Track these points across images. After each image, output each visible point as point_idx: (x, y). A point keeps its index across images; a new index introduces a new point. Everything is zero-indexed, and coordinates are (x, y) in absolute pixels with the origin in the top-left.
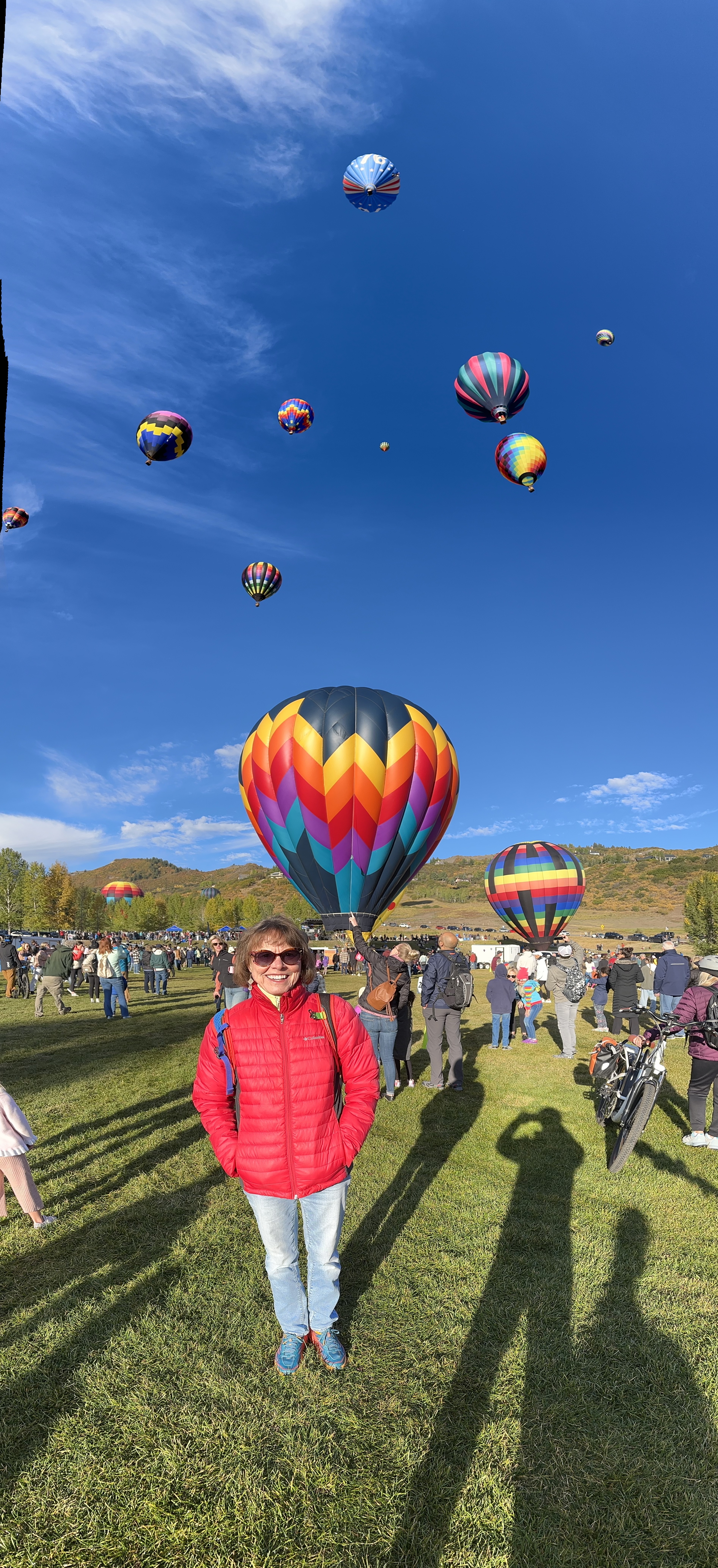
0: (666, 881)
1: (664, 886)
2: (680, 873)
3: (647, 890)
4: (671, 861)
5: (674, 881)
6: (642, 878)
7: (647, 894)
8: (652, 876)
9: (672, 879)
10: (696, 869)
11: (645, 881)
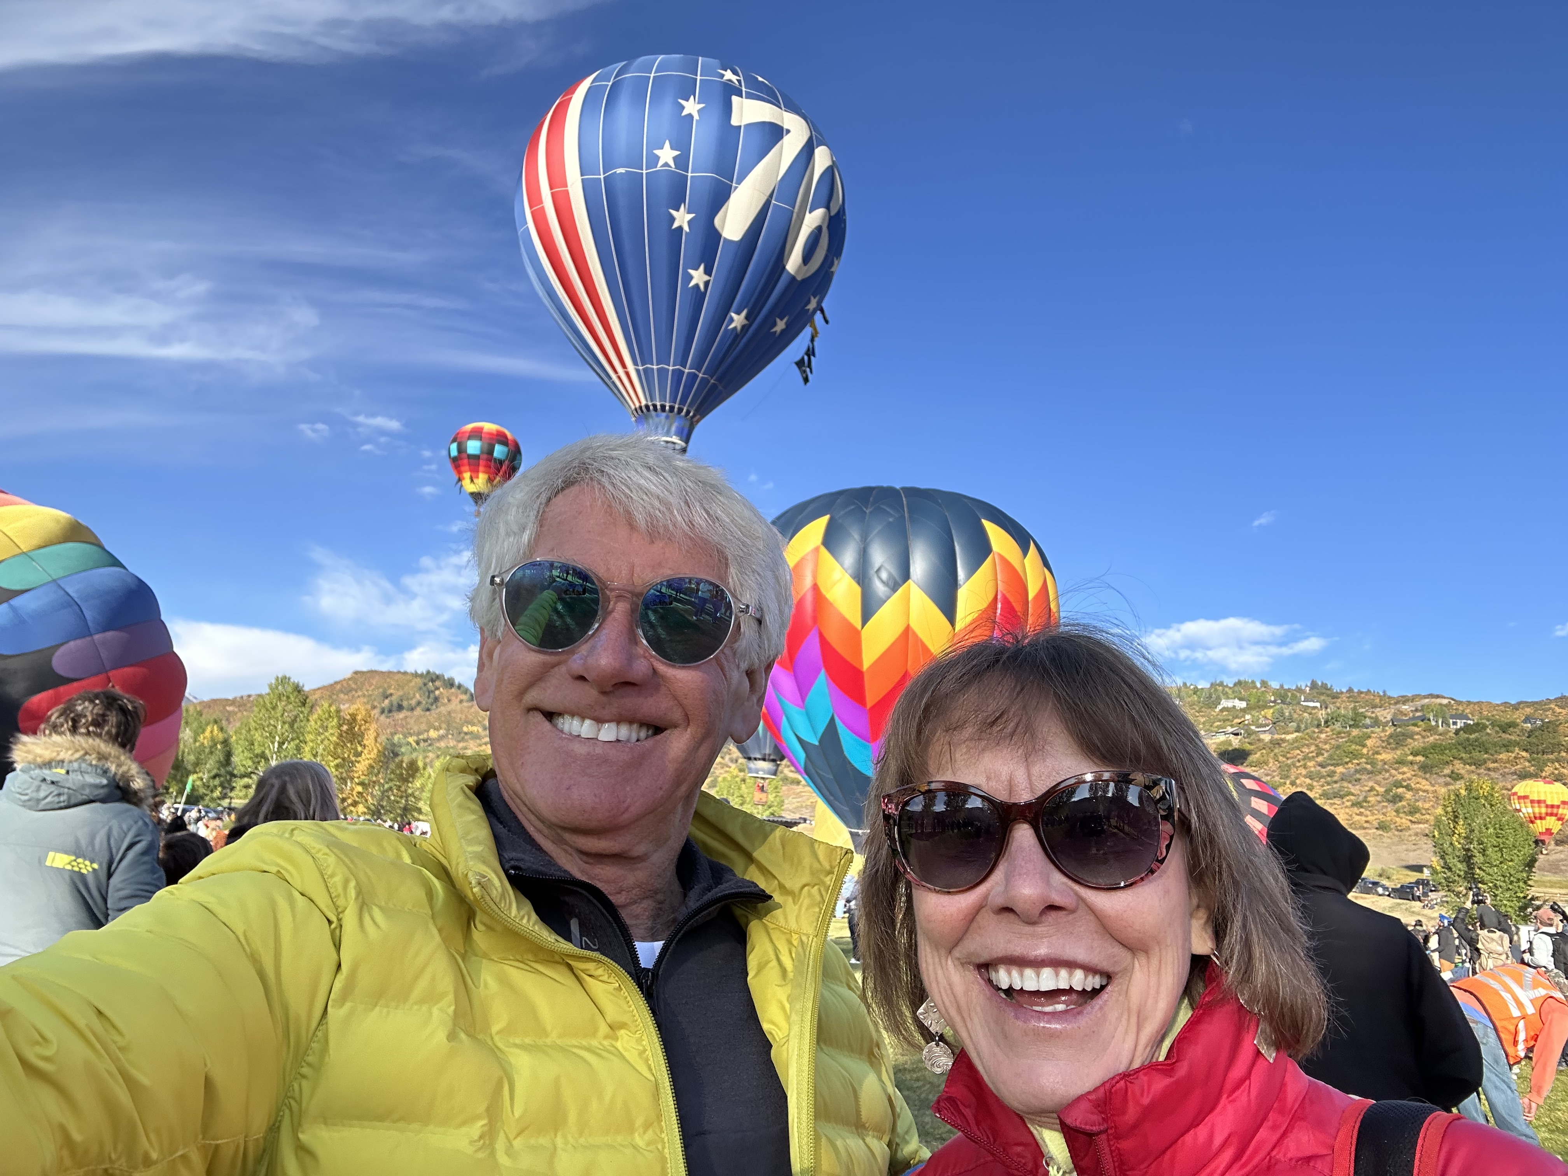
0: (1447, 771)
1: (1442, 780)
2: (1476, 754)
3: (1408, 788)
4: (1461, 729)
5: (1462, 772)
6: (1401, 762)
7: (1409, 795)
8: (1419, 758)
9: (1459, 767)
10: (1507, 746)
11: (1405, 769)
